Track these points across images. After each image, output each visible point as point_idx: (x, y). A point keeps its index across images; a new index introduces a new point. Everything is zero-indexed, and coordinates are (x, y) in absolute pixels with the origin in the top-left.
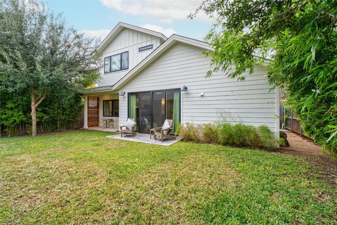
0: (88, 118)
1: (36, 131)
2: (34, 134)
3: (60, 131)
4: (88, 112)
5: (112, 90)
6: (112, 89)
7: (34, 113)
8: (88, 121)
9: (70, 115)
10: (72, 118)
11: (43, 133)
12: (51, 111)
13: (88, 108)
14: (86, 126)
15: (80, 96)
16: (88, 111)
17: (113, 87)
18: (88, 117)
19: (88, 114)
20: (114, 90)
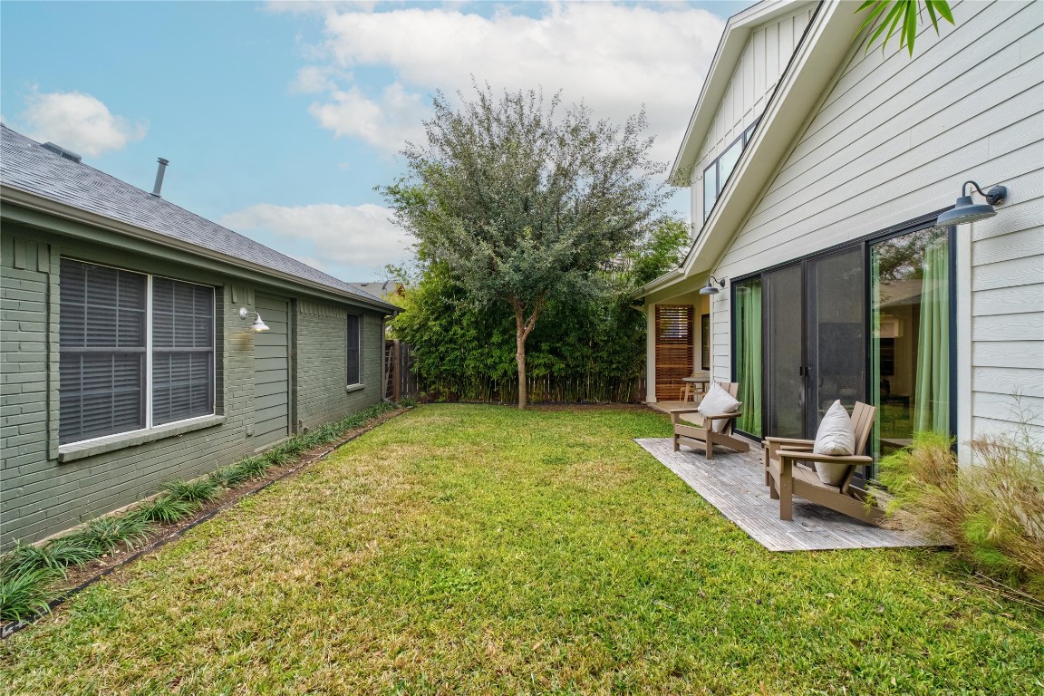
0: (657, 373)
1: (525, 398)
2: (521, 405)
3: (593, 403)
4: (657, 355)
5: (684, 278)
6: (683, 274)
7: (520, 354)
8: (657, 383)
9: (612, 363)
10: (617, 369)
11: (560, 404)
12: (566, 350)
13: (658, 341)
14: (651, 398)
15: (638, 308)
16: (657, 350)
17: (685, 266)
18: (658, 370)
19: (657, 361)
20: (689, 278)
